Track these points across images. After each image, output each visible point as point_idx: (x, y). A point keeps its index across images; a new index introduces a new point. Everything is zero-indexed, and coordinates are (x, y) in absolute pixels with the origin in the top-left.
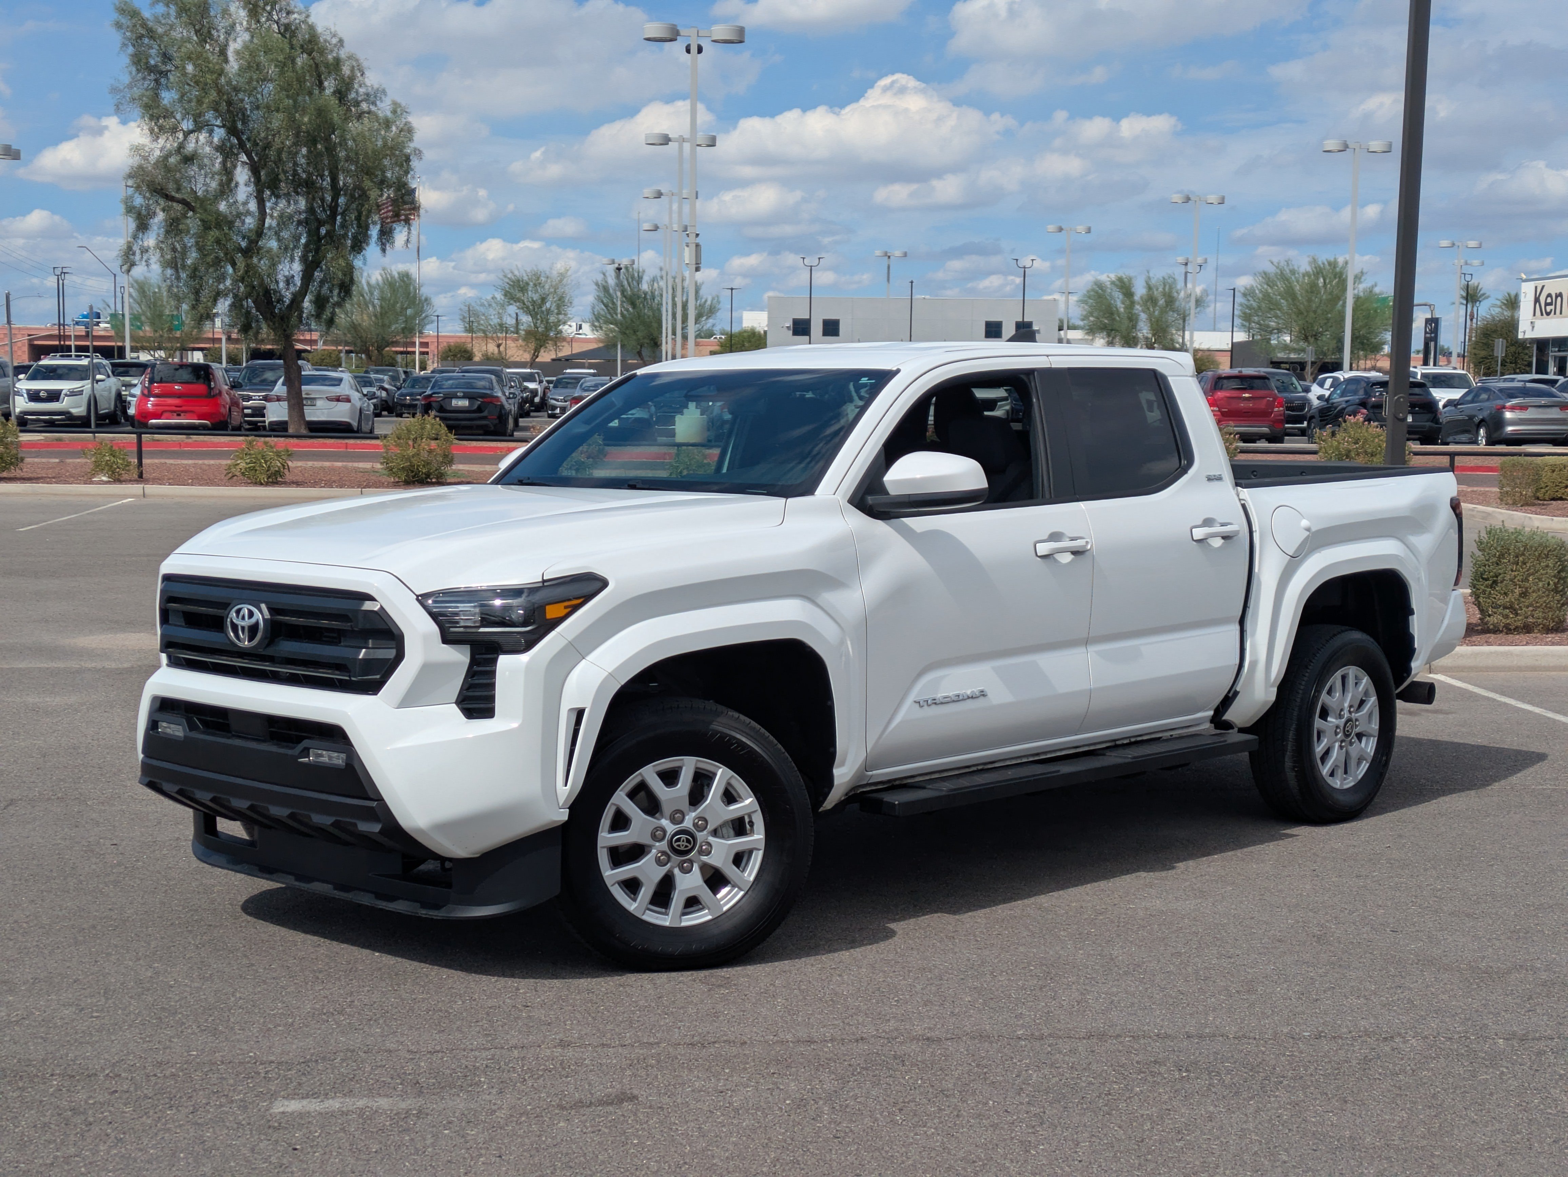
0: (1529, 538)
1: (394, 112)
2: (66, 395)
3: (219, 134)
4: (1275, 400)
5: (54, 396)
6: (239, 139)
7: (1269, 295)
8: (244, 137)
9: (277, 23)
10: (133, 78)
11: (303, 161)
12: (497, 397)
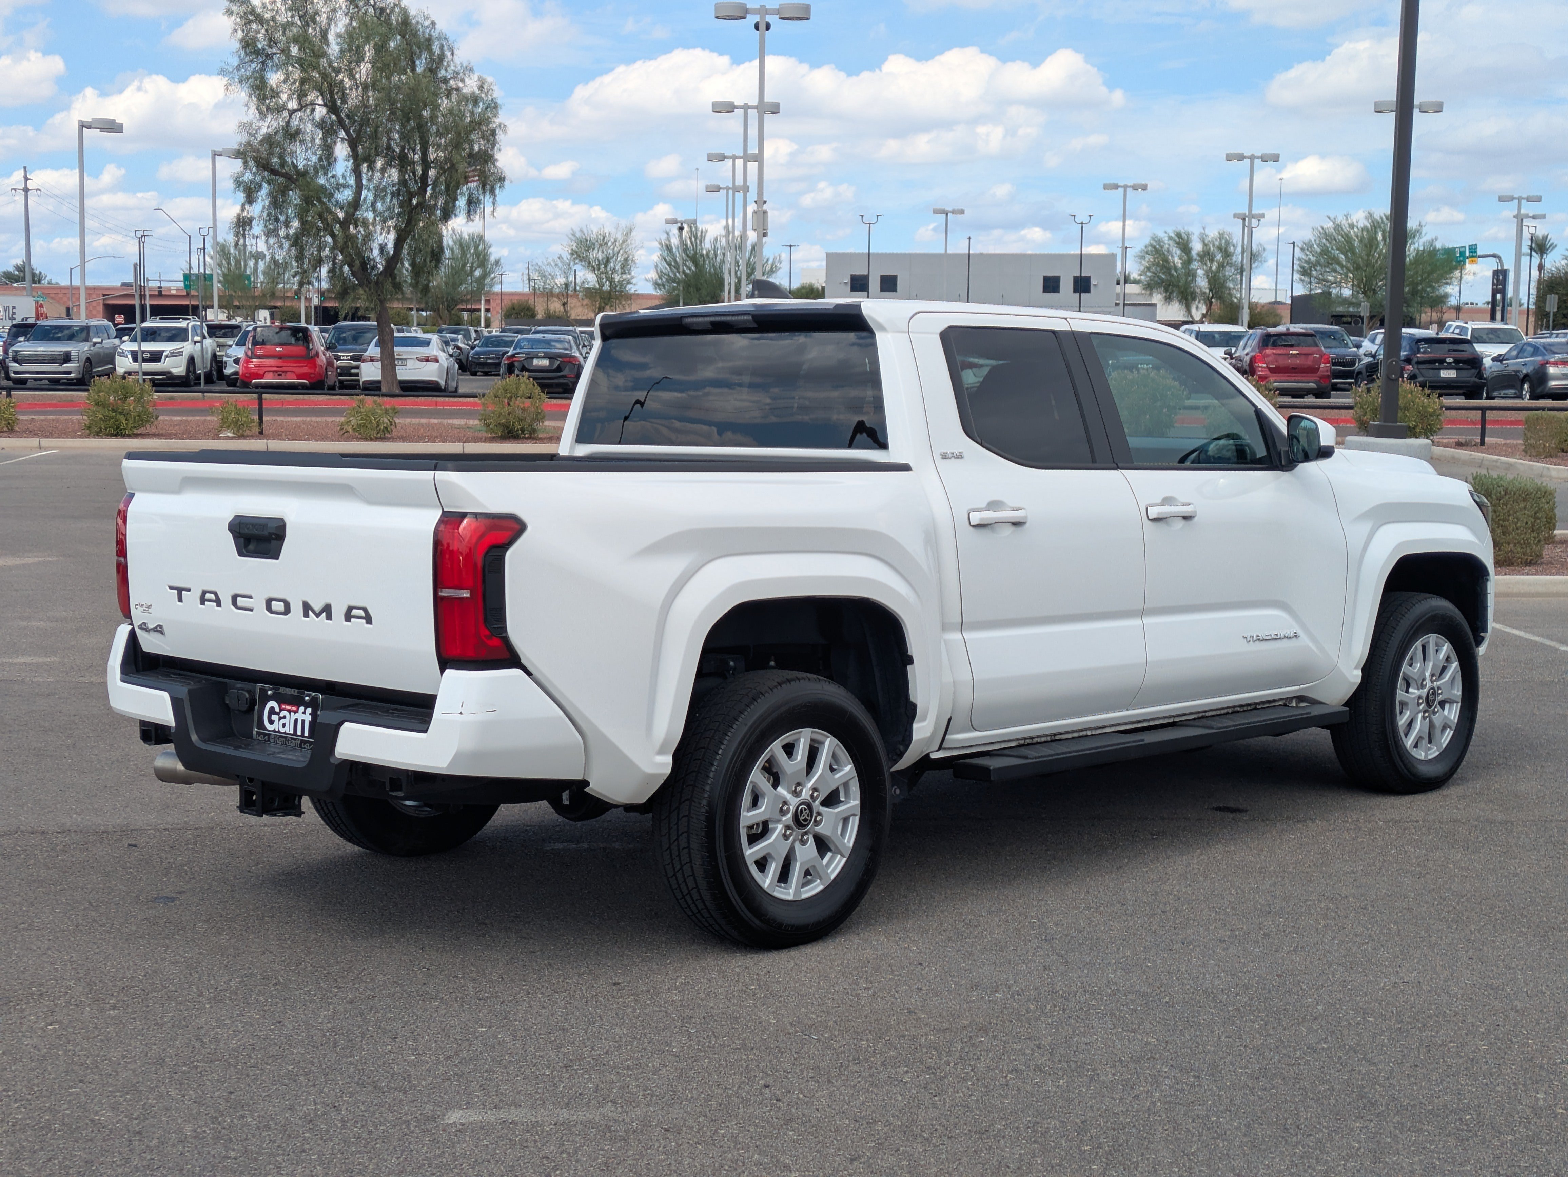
0: (1509, 483)
1: (481, 88)
2: (167, 356)
3: (320, 112)
4: (1321, 356)
5: (156, 357)
6: (338, 116)
7: (1328, 251)
8: (343, 115)
9: (374, 7)
10: (241, 60)
11: (397, 136)
12: (575, 357)
